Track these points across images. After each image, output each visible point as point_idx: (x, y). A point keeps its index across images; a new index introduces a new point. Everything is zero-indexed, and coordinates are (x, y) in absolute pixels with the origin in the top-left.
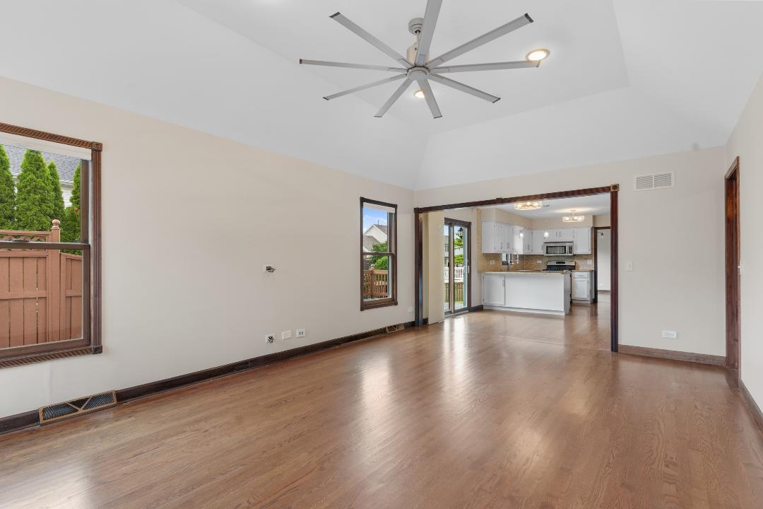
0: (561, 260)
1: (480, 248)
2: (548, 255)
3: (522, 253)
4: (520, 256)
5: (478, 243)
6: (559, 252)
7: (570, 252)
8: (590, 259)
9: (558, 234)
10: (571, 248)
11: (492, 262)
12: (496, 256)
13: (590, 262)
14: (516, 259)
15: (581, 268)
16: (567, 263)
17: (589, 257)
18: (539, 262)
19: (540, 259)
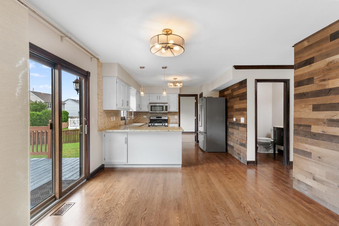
0: (159, 115)
1: (101, 103)
2: (151, 112)
3: (135, 111)
4: (134, 112)
5: (98, 98)
6: (158, 110)
7: (166, 110)
8: (176, 115)
9: (158, 97)
10: (166, 107)
11: (113, 119)
12: (116, 113)
13: (176, 117)
14: (132, 115)
15: (171, 121)
16: (164, 118)
17: (176, 113)
18: (145, 117)
19: (145, 115)
